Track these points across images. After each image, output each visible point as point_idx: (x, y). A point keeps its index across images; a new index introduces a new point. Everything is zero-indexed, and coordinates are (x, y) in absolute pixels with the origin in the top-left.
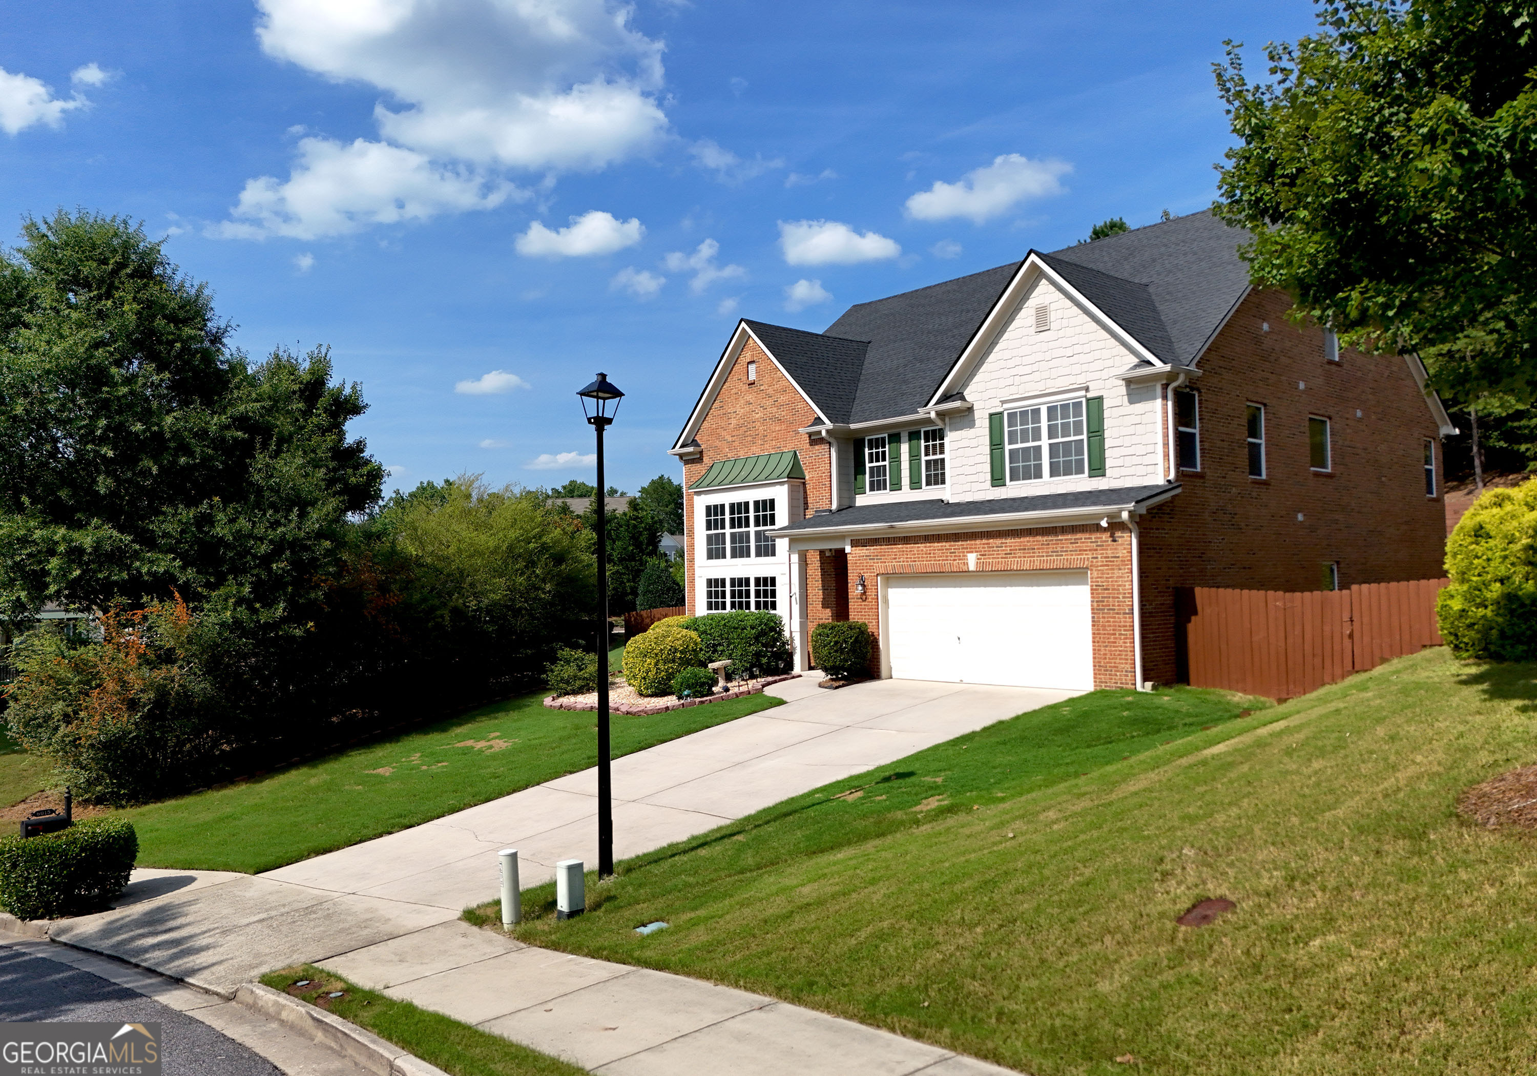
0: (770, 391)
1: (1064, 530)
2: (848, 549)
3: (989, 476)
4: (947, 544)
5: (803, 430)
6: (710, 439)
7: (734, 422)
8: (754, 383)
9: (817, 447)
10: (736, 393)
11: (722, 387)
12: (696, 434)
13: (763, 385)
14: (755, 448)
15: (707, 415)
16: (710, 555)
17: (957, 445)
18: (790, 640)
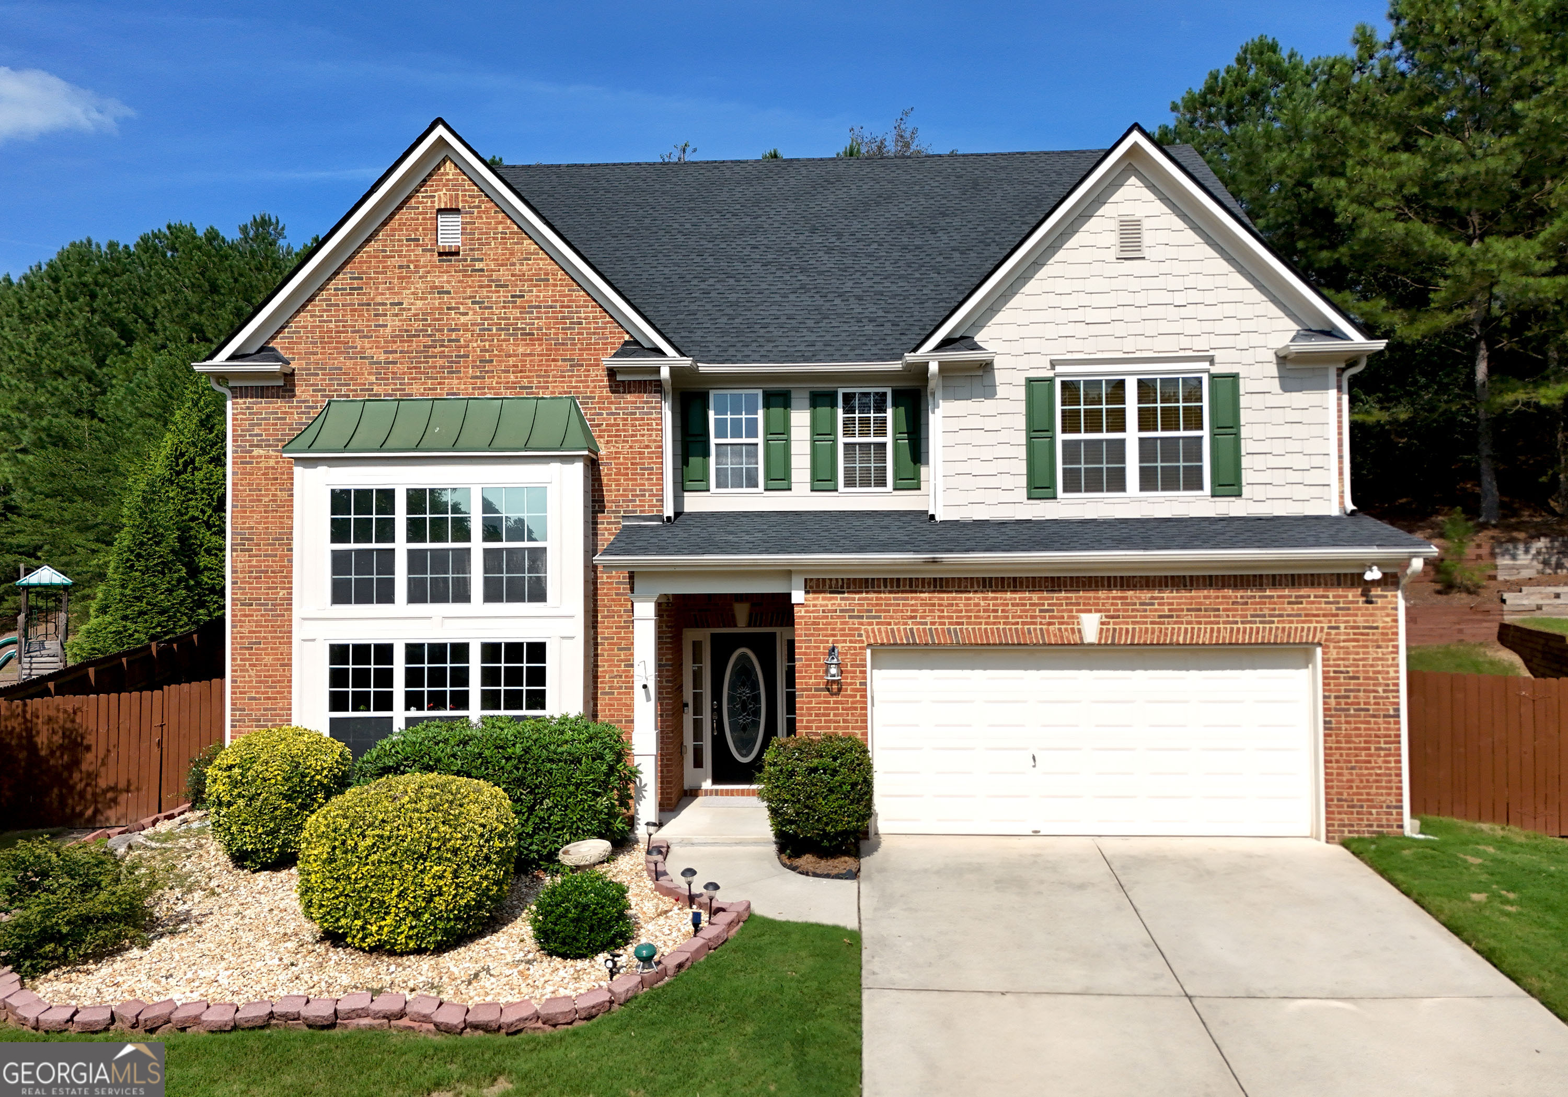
0: (504, 274)
1: (1276, 581)
2: (798, 596)
3: (1023, 481)
4: (1035, 596)
5: (608, 361)
6: (319, 350)
7: (392, 324)
8: (457, 253)
9: (629, 397)
10: (400, 267)
11: (361, 247)
12: (273, 338)
13: (482, 260)
14: (456, 381)
15: (310, 300)
16: (340, 595)
17: (955, 424)
18: (635, 773)
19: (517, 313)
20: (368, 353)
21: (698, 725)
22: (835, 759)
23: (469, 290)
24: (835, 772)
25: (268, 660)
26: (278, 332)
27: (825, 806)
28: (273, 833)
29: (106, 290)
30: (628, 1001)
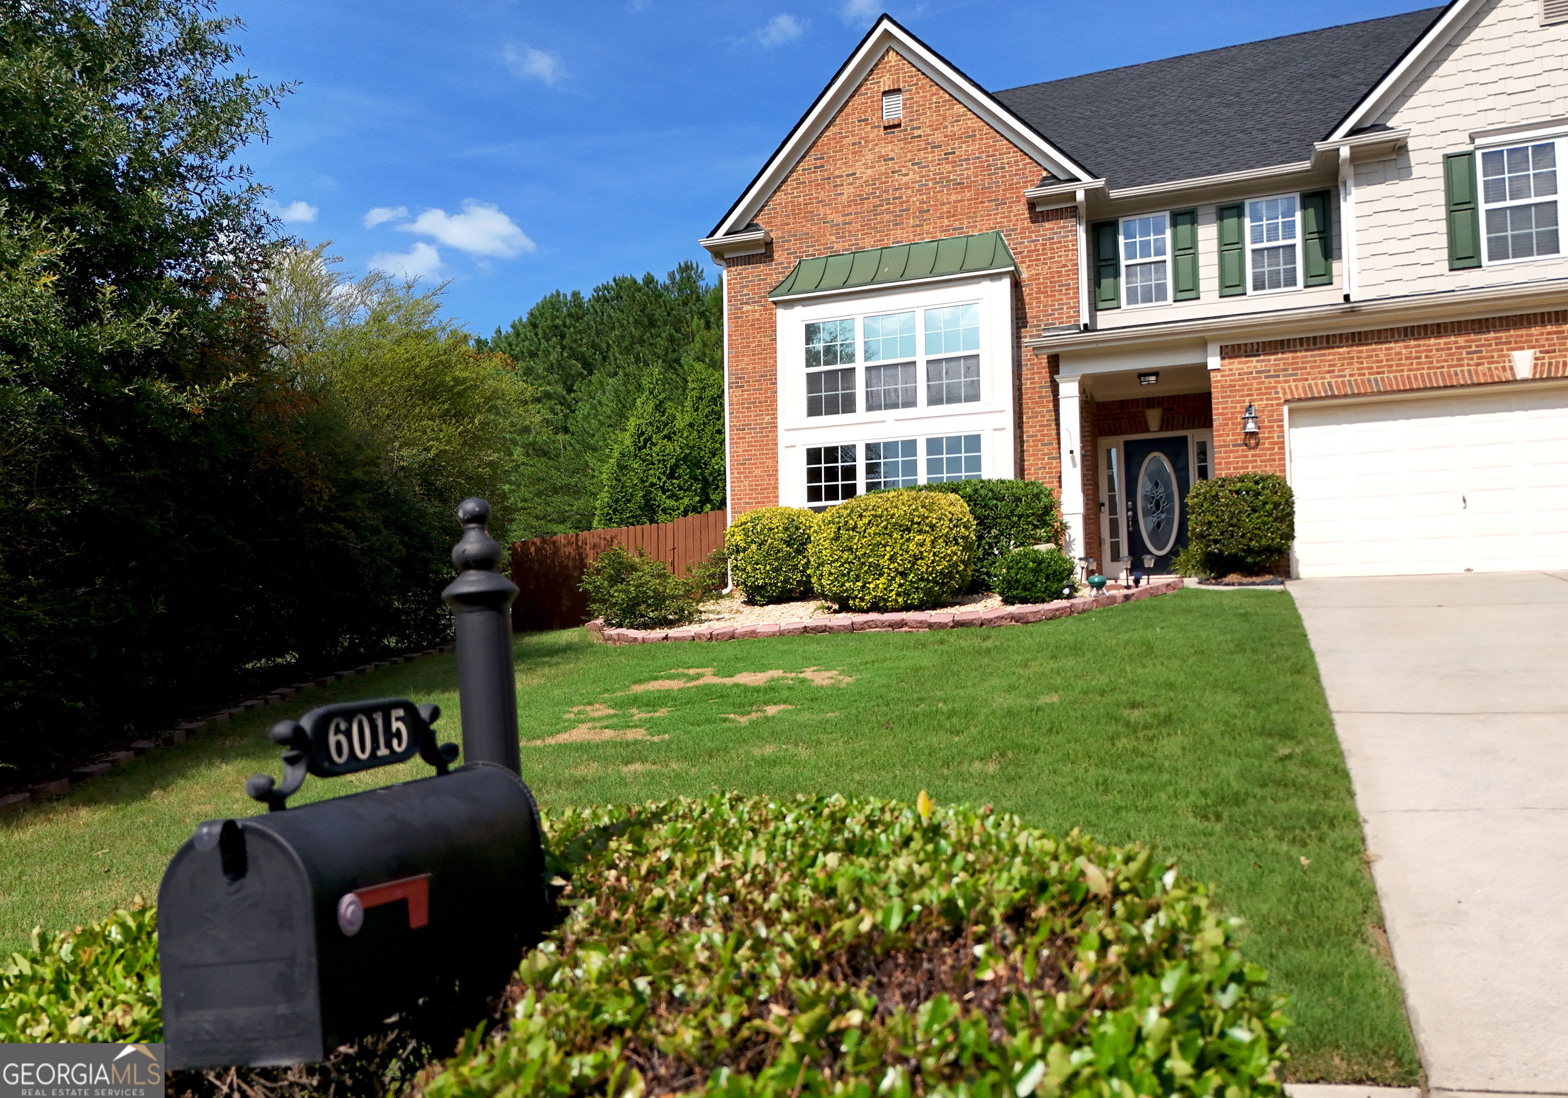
0: (938, 137)
2: (1214, 362)
3: (1445, 254)
4: (1461, 340)
5: (1032, 192)
6: (791, 221)
7: (848, 191)
8: (899, 125)
9: (1047, 225)
10: (854, 144)
11: (822, 133)
12: (756, 216)
13: (919, 128)
14: (899, 231)
15: (784, 181)
16: (814, 409)
17: (1367, 209)
18: (1064, 527)
19: (949, 167)
20: (829, 218)
21: (1114, 524)
22: (1257, 483)
23: (909, 155)
24: (1258, 494)
25: (758, 472)
26: (760, 211)
27: (1249, 523)
28: (777, 570)
29: (572, 330)
30: (1084, 611)
